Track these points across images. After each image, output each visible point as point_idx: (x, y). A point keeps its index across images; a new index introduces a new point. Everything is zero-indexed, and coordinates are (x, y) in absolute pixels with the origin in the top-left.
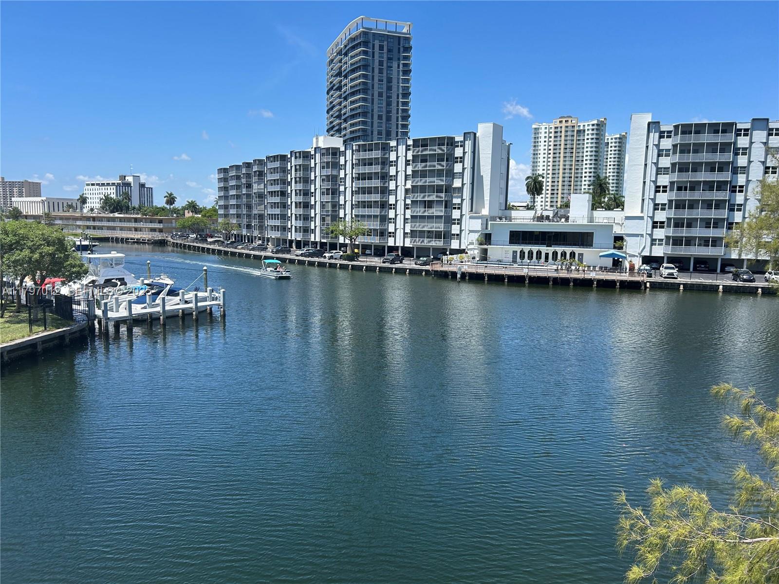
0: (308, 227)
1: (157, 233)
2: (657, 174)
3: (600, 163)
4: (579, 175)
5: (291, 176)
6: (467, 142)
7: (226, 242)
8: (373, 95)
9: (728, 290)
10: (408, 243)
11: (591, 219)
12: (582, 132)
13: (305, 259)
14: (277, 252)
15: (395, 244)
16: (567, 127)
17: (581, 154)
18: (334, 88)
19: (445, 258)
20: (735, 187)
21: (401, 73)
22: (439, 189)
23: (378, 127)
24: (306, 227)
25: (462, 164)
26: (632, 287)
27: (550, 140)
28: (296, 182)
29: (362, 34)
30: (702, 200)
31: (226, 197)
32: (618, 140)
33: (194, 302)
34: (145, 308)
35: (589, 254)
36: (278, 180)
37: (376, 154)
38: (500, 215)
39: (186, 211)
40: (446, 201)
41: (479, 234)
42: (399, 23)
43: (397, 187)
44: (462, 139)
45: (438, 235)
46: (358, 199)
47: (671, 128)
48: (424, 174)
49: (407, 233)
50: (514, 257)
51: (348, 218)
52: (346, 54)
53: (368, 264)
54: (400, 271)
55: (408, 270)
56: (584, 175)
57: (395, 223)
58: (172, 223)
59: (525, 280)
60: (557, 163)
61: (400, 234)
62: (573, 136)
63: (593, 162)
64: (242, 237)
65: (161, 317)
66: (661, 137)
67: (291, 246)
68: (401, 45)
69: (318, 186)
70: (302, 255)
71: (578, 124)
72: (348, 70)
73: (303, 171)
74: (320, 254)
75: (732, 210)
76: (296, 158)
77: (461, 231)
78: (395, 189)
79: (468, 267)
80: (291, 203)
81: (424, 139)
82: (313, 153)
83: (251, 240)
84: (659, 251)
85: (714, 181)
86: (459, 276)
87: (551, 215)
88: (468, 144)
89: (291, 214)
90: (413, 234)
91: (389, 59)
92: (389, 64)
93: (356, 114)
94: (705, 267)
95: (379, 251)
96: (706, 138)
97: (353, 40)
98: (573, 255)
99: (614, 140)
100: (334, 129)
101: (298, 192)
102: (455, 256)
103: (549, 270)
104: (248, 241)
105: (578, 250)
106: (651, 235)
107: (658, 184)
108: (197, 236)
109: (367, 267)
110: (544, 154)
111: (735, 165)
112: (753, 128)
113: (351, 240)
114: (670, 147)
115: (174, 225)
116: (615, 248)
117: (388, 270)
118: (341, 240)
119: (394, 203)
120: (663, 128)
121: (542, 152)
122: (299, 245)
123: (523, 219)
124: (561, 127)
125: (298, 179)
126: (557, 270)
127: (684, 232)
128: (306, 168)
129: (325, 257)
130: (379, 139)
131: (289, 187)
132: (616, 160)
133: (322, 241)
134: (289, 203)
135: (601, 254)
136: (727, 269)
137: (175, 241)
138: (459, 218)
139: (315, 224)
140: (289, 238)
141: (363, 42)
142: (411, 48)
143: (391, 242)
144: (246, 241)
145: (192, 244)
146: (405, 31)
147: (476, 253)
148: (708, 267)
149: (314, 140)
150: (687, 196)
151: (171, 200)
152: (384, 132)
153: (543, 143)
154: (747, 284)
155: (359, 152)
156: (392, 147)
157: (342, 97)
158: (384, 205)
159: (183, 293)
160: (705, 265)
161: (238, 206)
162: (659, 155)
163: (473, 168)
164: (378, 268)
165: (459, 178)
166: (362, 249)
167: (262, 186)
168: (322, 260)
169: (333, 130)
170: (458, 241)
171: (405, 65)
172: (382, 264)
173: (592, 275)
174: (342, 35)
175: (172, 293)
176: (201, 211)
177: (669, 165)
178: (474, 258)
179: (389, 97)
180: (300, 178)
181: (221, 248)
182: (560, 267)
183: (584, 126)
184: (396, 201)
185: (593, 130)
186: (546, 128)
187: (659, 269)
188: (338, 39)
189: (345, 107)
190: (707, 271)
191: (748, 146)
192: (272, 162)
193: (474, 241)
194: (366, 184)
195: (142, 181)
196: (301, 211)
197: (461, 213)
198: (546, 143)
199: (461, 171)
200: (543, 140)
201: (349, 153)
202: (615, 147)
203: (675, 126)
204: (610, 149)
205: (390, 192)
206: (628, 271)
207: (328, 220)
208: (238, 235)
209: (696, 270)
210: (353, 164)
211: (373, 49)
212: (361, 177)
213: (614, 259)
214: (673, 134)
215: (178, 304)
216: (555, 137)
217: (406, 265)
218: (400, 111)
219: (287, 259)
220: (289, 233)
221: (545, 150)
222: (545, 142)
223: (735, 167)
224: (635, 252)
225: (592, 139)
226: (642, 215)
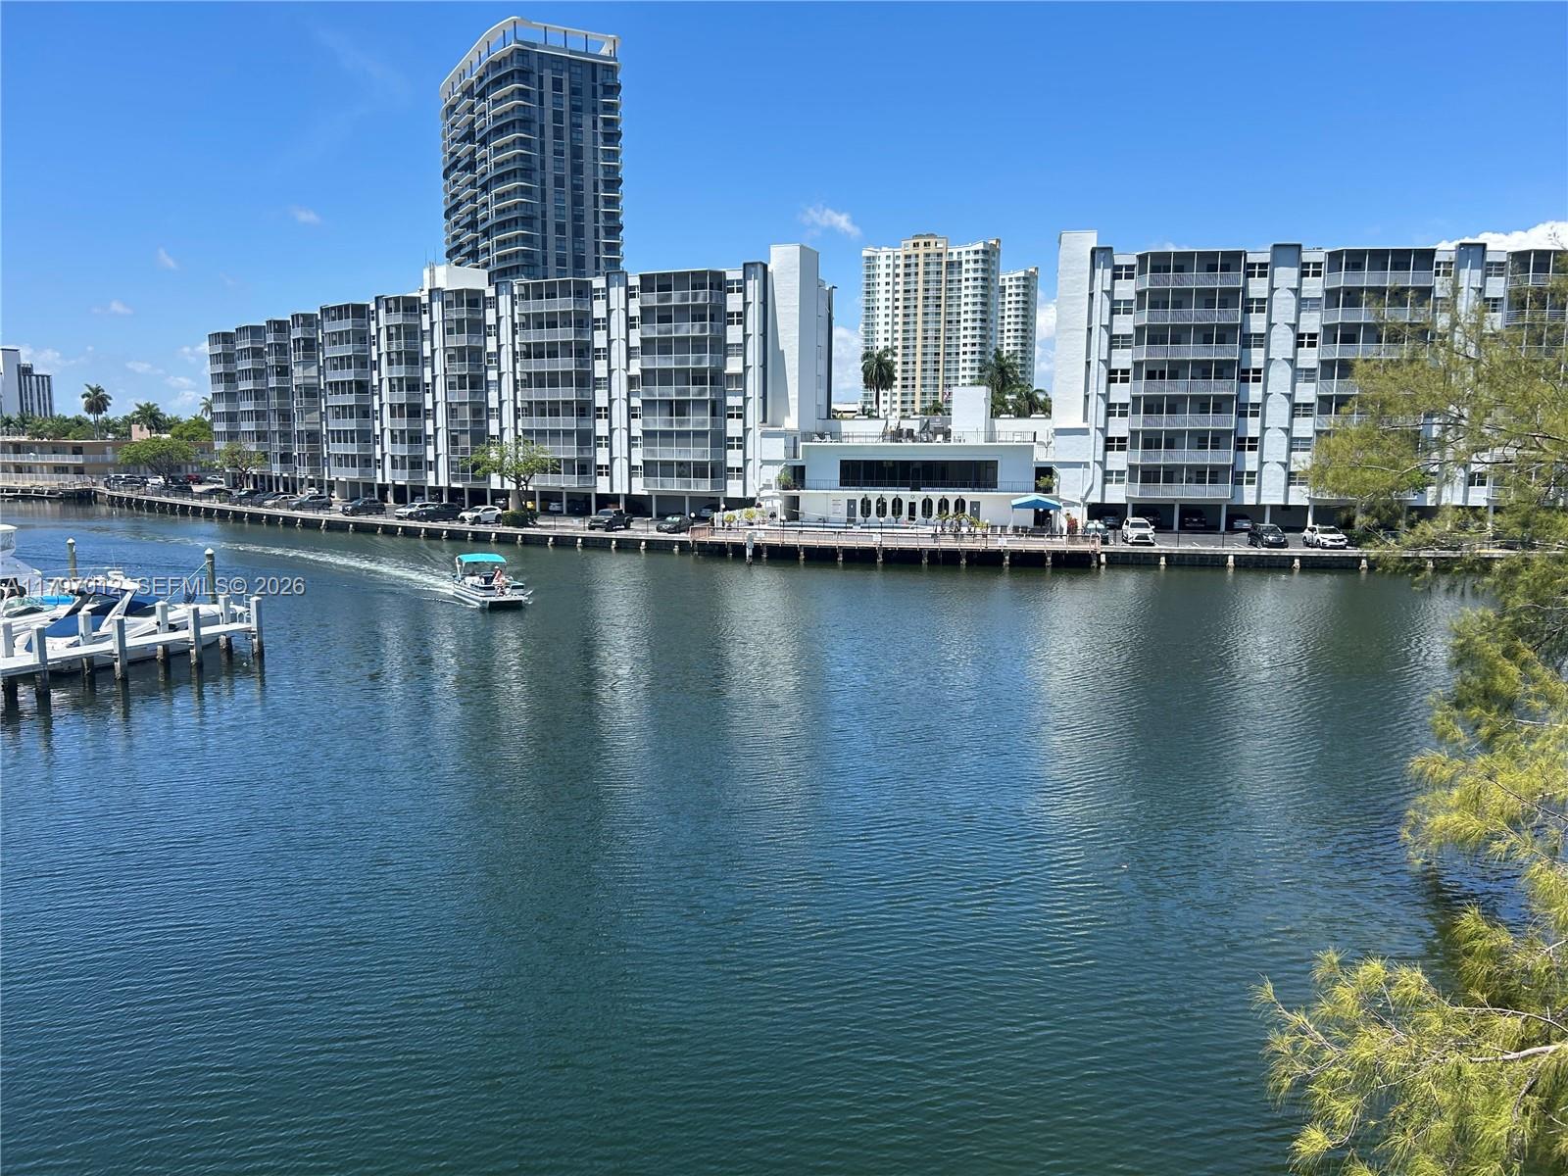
0: (421, 457)
1: (71, 477)
2: (1111, 347)
3: (991, 325)
4: (953, 350)
5: (379, 349)
6: (750, 283)
7: (235, 492)
8: (543, 182)
9: (1244, 563)
10: (639, 488)
11: (991, 435)
12: (956, 265)
13: (419, 524)
14: (355, 511)
15: (611, 489)
16: (927, 255)
17: (955, 310)
18: (460, 166)
19: (717, 516)
20: (1247, 371)
21: (600, 139)
22: (699, 378)
23: (557, 248)
24: (416, 457)
25: (741, 326)
26: (1075, 564)
27: (897, 280)
28: (390, 362)
29: (515, 54)
30: (1191, 396)
31: (231, 397)
32: (1021, 283)
33: (191, 626)
34: (76, 644)
35: (991, 504)
36: (349, 357)
37: (562, 304)
38: (819, 430)
39: (135, 428)
40: (713, 403)
41: (782, 467)
42: (593, 36)
43: (610, 372)
44: (739, 275)
45: (700, 470)
46: (529, 396)
47: (1133, 261)
48: (664, 346)
49: (636, 467)
50: (851, 512)
51: (509, 437)
52: (482, 96)
53: (557, 532)
54: (626, 546)
55: (643, 543)
56: (962, 349)
57: (610, 446)
58: (104, 453)
59: (877, 556)
60: (911, 327)
61: (620, 469)
62: (939, 273)
63: (978, 324)
64: (270, 481)
65: (117, 664)
66: (1115, 277)
67: (383, 498)
68: (599, 82)
69: (439, 370)
70: (410, 517)
71: (949, 251)
72: (487, 129)
73: (405, 339)
74: (451, 513)
75: (1242, 414)
76: (388, 310)
77: (746, 461)
78: (606, 375)
79: (767, 534)
80: (381, 406)
81: (664, 275)
82: (425, 300)
83: (292, 486)
84: (1117, 494)
85: (1211, 361)
86: (749, 552)
87: (917, 429)
88: (753, 287)
89: (382, 430)
90: (649, 469)
91: (575, 109)
92: (574, 120)
93: (510, 220)
94: (1199, 522)
95: (579, 505)
96: (1195, 280)
97: (495, 65)
98: (960, 504)
99: (1014, 283)
100: (463, 252)
101: (395, 382)
102: (736, 512)
103: (918, 535)
104: (286, 489)
105: (969, 496)
106: (1102, 464)
107: (1113, 367)
108: (166, 481)
109: (555, 538)
110: (887, 307)
111: (1245, 332)
112: (1276, 261)
113: (518, 483)
114: (1132, 296)
115: (110, 457)
116: (1037, 489)
117: (602, 545)
118: (495, 482)
119: (606, 405)
120: (1119, 260)
121: (882, 304)
122: (401, 495)
123: (864, 437)
124: (917, 256)
125: (394, 356)
126: (934, 536)
127: (1162, 458)
128: (413, 333)
129: (463, 520)
130: (561, 273)
131: (375, 373)
132: (1020, 320)
133: (454, 485)
134: (377, 407)
135: (1015, 502)
136: (1237, 524)
137: (115, 493)
138: (741, 435)
139: (436, 449)
140: (380, 481)
141: (519, 71)
142: (619, 87)
143: (602, 486)
144: (281, 490)
145: (156, 499)
146: (605, 51)
147: (778, 505)
148: (1204, 522)
149: (426, 273)
150: (1167, 388)
151: (97, 402)
152: (569, 260)
153: (883, 288)
154: (1275, 552)
155: (528, 298)
156: (597, 290)
157: (478, 184)
158: (585, 409)
159: (163, 607)
160: (1198, 518)
161: (259, 415)
162: (1113, 312)
163: (764, 335)
164: (580, 541)
165: (737, 355)
166: (541, 500)
167: (314, 371)
168: (456, 526)
169: (461, 253)
170: (741, 482)
171: (608, 122)
172: (588, 531)
173: (1002, 543)
174: (471, 55)
175: (138, 608)
176: (171, 427)
177: (1131, 331)
178: (773, 516)
179: (577, 187)
180: (399, 353)
181: (226, 506)
182: (939, 529)
183: (959, 253)
184: (611, 401)
185: (976, 261)
186: (888, 257)
187: (1120, 528)
188: (463, 63)
189: (485, 205)
190: (1201, 528)
191: (1266, 296)
192: (334, 319)
193: (773, 483)
194: (546, 365)
195: (25, 361)
196: (403, 424)
197: (745, 424)
198: (890, 288)
199: (741, 341)
200: (882, 280)
201: (504, 301)
202: (1018, 295)
203: (1140, 257)
204: (1007, 299)
205: (597, 383)
206: (1065, 532)
207: (466, 441)
208: (262, 477)
209: (1183, 528)
210: (514, 325)
211: (541, 86)
212: (532, 352)
213: (1036, 511)
214: (1136, 271)
215: (154, 632)
216: (907, 275)
217: (640, 533)
218: (601, 218)
219: (378, 526)
220: (379, 471)
221: (887, 299)
222: (887, 284)
223: (1245, 335)
224: (1074, 496)
225: (975, 279)
226: (1085, 426)
